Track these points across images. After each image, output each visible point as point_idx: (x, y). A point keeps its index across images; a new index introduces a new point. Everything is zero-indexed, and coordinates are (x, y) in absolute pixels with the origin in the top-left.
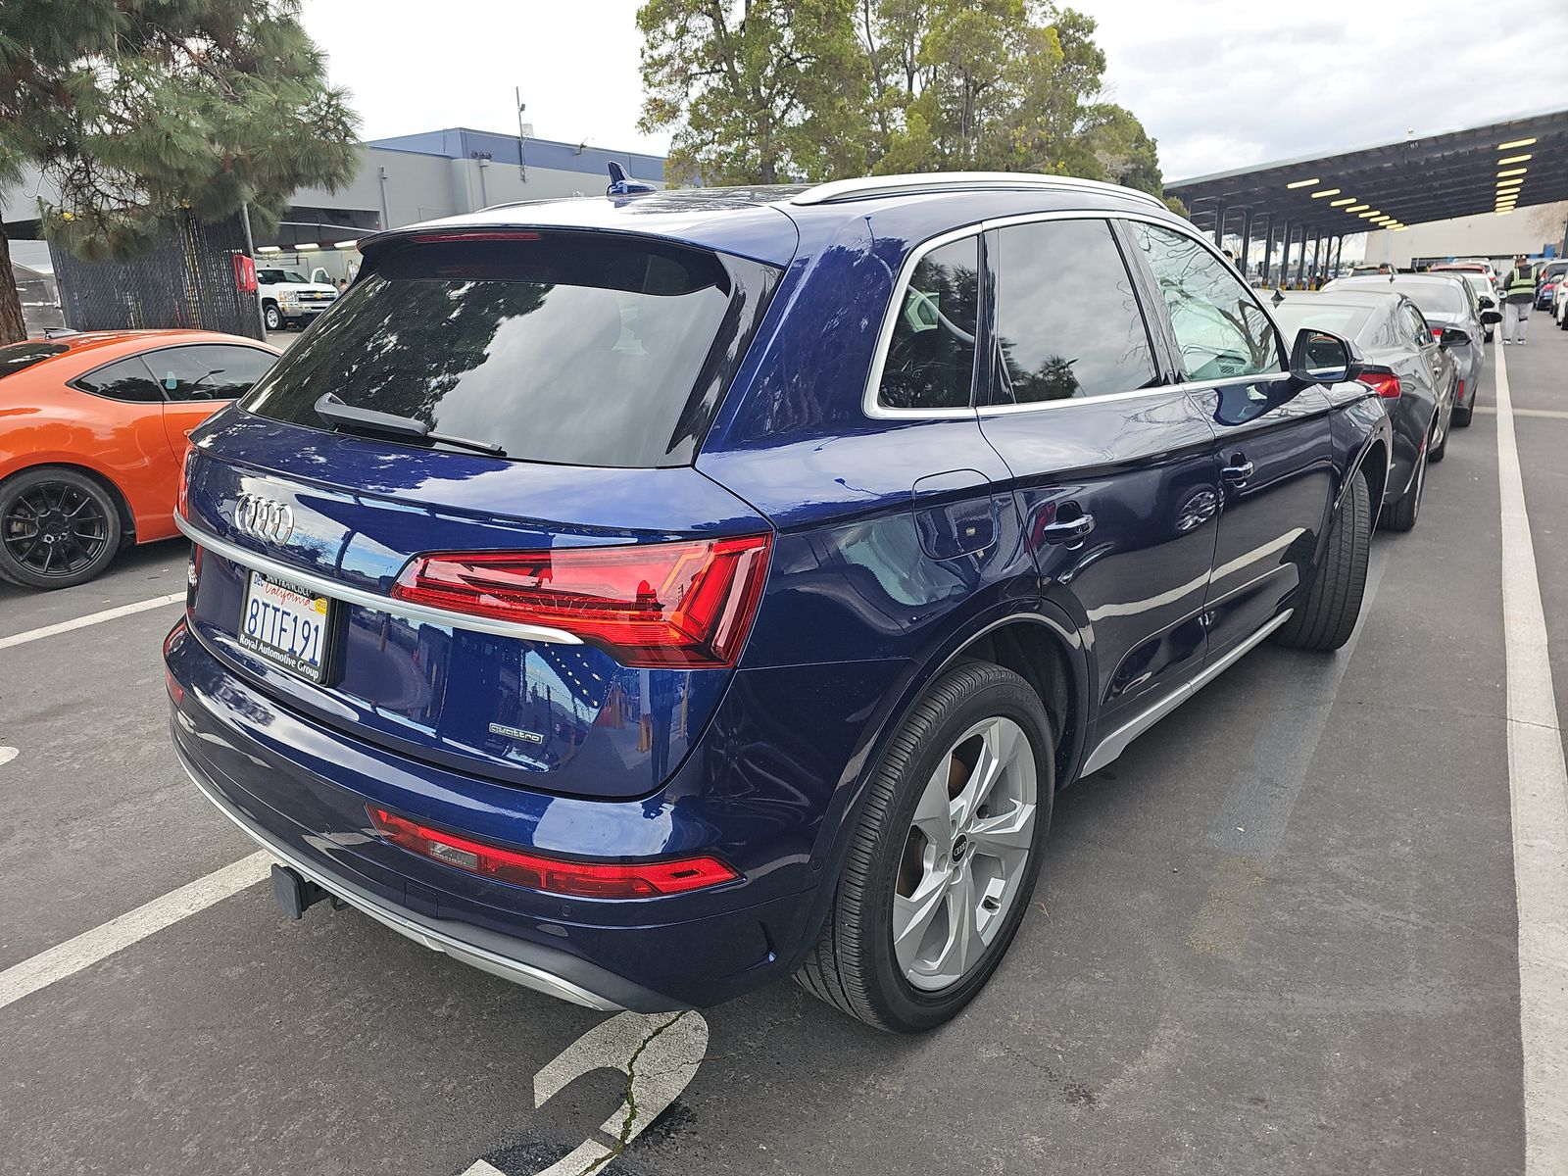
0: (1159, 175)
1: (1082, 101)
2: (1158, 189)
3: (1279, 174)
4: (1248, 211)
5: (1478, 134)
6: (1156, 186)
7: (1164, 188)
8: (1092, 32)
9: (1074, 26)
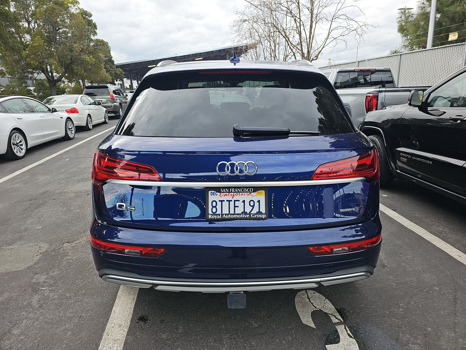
0: (114, 62)
1: (92, 37)
2: (114, 65)
3: (145, 63)
4: (136, 73)
5: (190, 56)
6: (113, 64)
7: (116, 65)
8: (91, 17)
9: (85, 14)
